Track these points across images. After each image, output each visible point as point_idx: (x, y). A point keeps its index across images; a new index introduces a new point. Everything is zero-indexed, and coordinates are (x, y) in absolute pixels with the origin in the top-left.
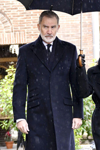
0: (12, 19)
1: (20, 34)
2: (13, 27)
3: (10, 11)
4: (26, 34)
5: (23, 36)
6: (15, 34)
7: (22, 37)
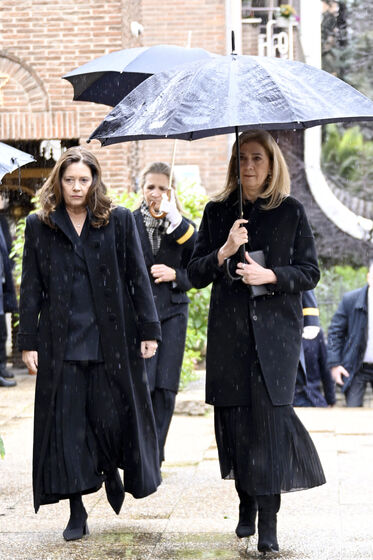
0: (48, 81)
1: (64, 115)
2: (50, 101)
3: (43, 64)
4: (79, 117)
5: (73, 120)
6: (53, 116)
7: (70, 122)
